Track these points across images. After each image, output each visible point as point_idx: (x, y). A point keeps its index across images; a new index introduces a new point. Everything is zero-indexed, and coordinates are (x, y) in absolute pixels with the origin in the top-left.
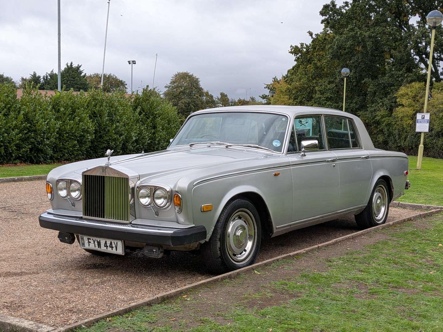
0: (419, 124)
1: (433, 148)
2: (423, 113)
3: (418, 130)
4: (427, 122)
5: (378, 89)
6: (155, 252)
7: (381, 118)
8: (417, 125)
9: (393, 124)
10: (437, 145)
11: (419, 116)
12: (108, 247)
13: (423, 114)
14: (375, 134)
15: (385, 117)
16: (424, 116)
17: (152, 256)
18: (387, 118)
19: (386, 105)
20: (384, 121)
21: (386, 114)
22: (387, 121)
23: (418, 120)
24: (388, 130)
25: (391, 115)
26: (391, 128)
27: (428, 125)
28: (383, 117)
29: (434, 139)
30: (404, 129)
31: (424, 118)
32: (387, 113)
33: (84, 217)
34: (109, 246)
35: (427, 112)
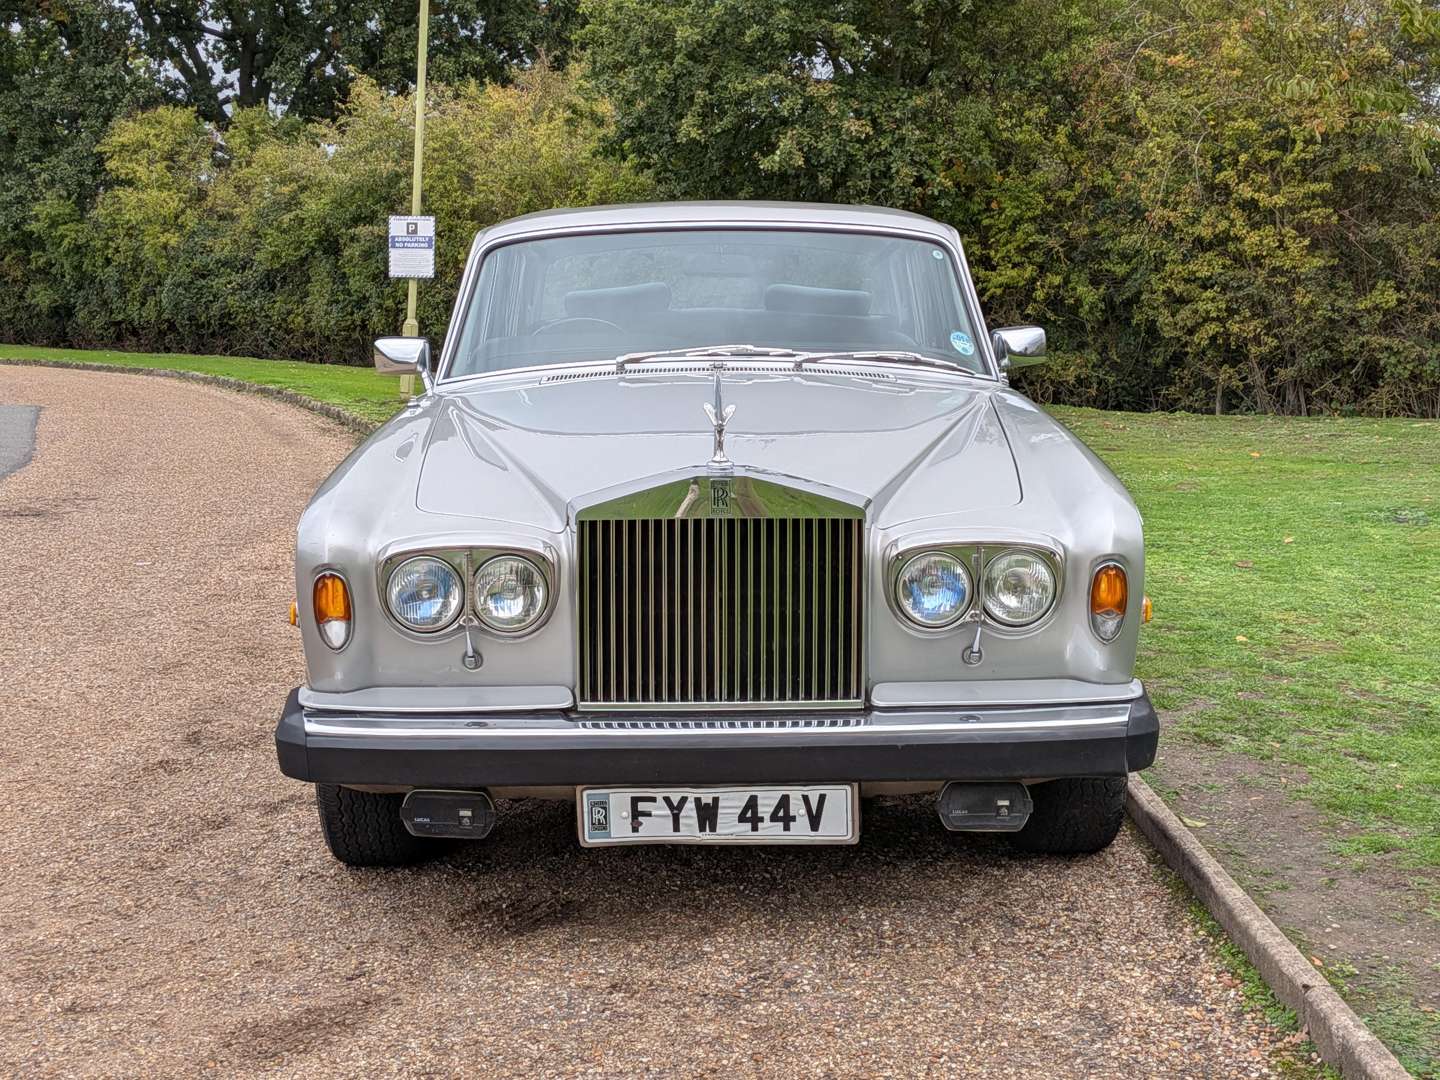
0: (401, 251)
1: (253, 324)
2: (409, 212)
3: (395, 272)
4: (426, 245)
5: (23, 123)
6: (1004, 811)
7: (49, 227)
8: (394, 255)
9: (99, 245)
10: (267, 316)
11: (397, 226)
12: (762, 820)
13: (410, 219)
14: (15, 281)
15: (66, 223)
16: (416, 224)
17: (994, 827)
18: (71, 226)
19: (62, 180)
20: (63, 237)
21: (67, 211)
22: (73, 235)
23: (393, 237)
24: (78, 268)
25: (82, 216)
26: (86, 261)
27: (430, 254)
28: (54, 223)
29: (255, 295)
30: (138, 263)
31: (415, 232)
32: (67, 208)
33: (584, 706)
34: (767, 817)
35: (427, 211)
